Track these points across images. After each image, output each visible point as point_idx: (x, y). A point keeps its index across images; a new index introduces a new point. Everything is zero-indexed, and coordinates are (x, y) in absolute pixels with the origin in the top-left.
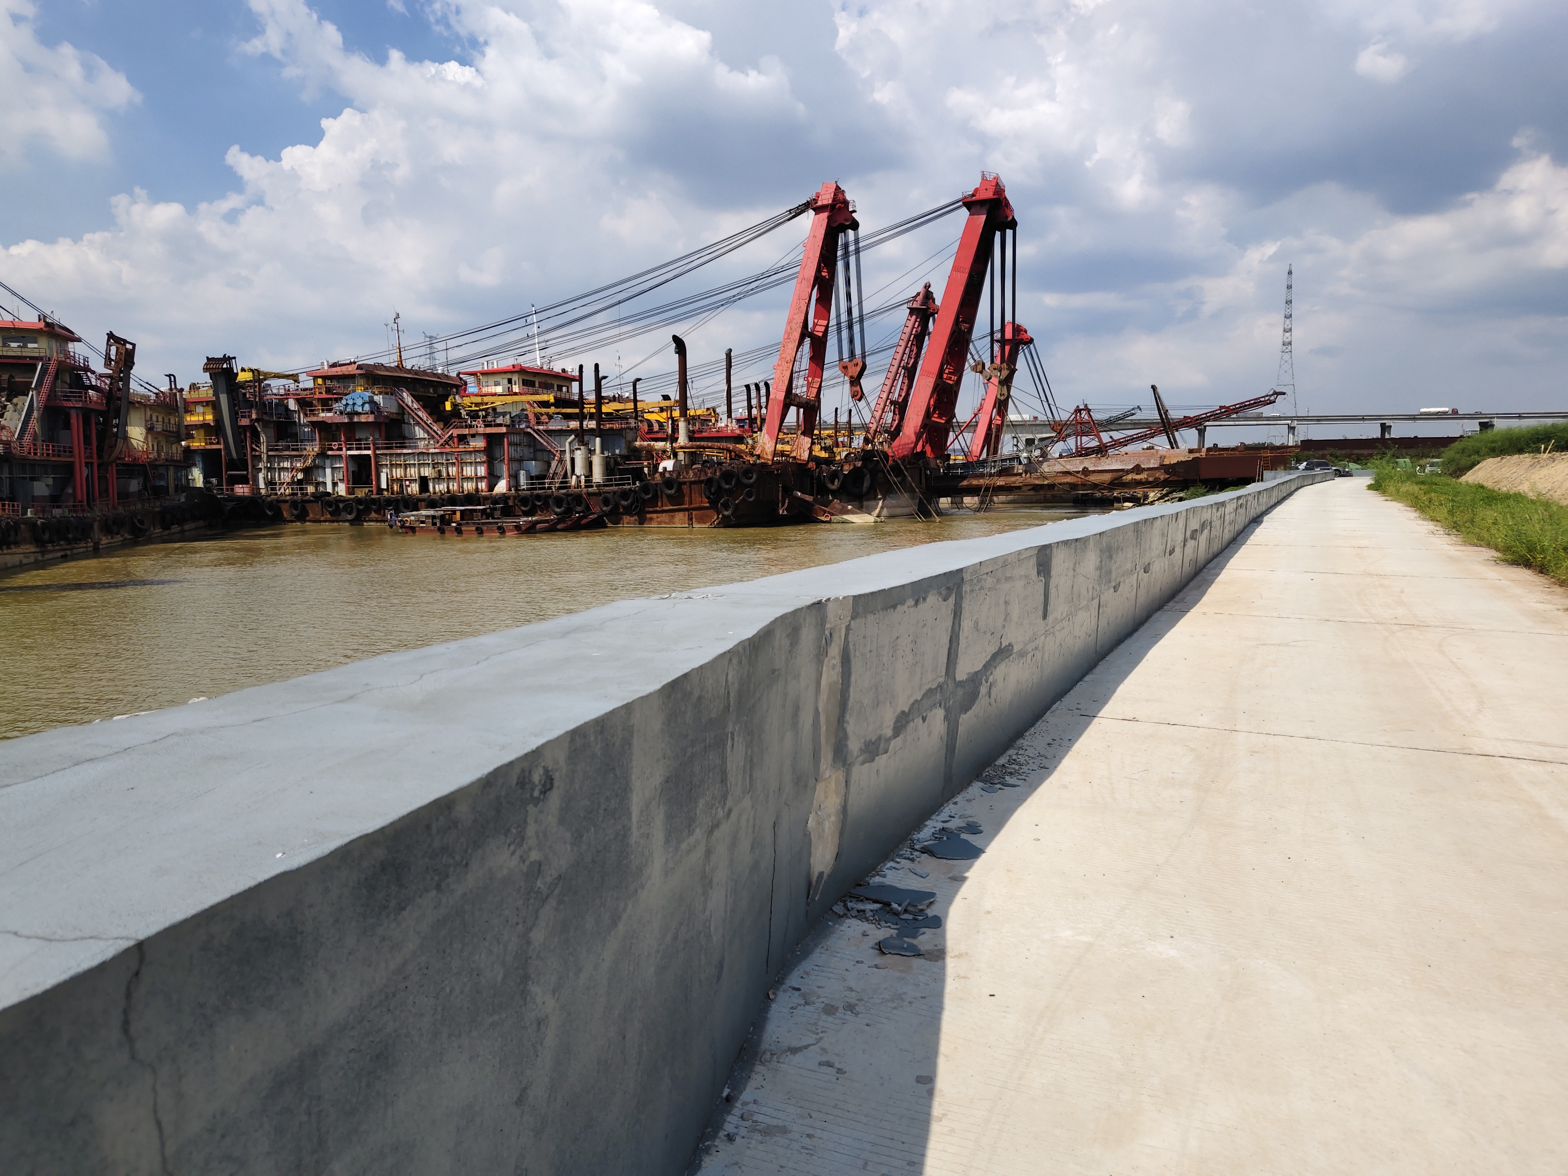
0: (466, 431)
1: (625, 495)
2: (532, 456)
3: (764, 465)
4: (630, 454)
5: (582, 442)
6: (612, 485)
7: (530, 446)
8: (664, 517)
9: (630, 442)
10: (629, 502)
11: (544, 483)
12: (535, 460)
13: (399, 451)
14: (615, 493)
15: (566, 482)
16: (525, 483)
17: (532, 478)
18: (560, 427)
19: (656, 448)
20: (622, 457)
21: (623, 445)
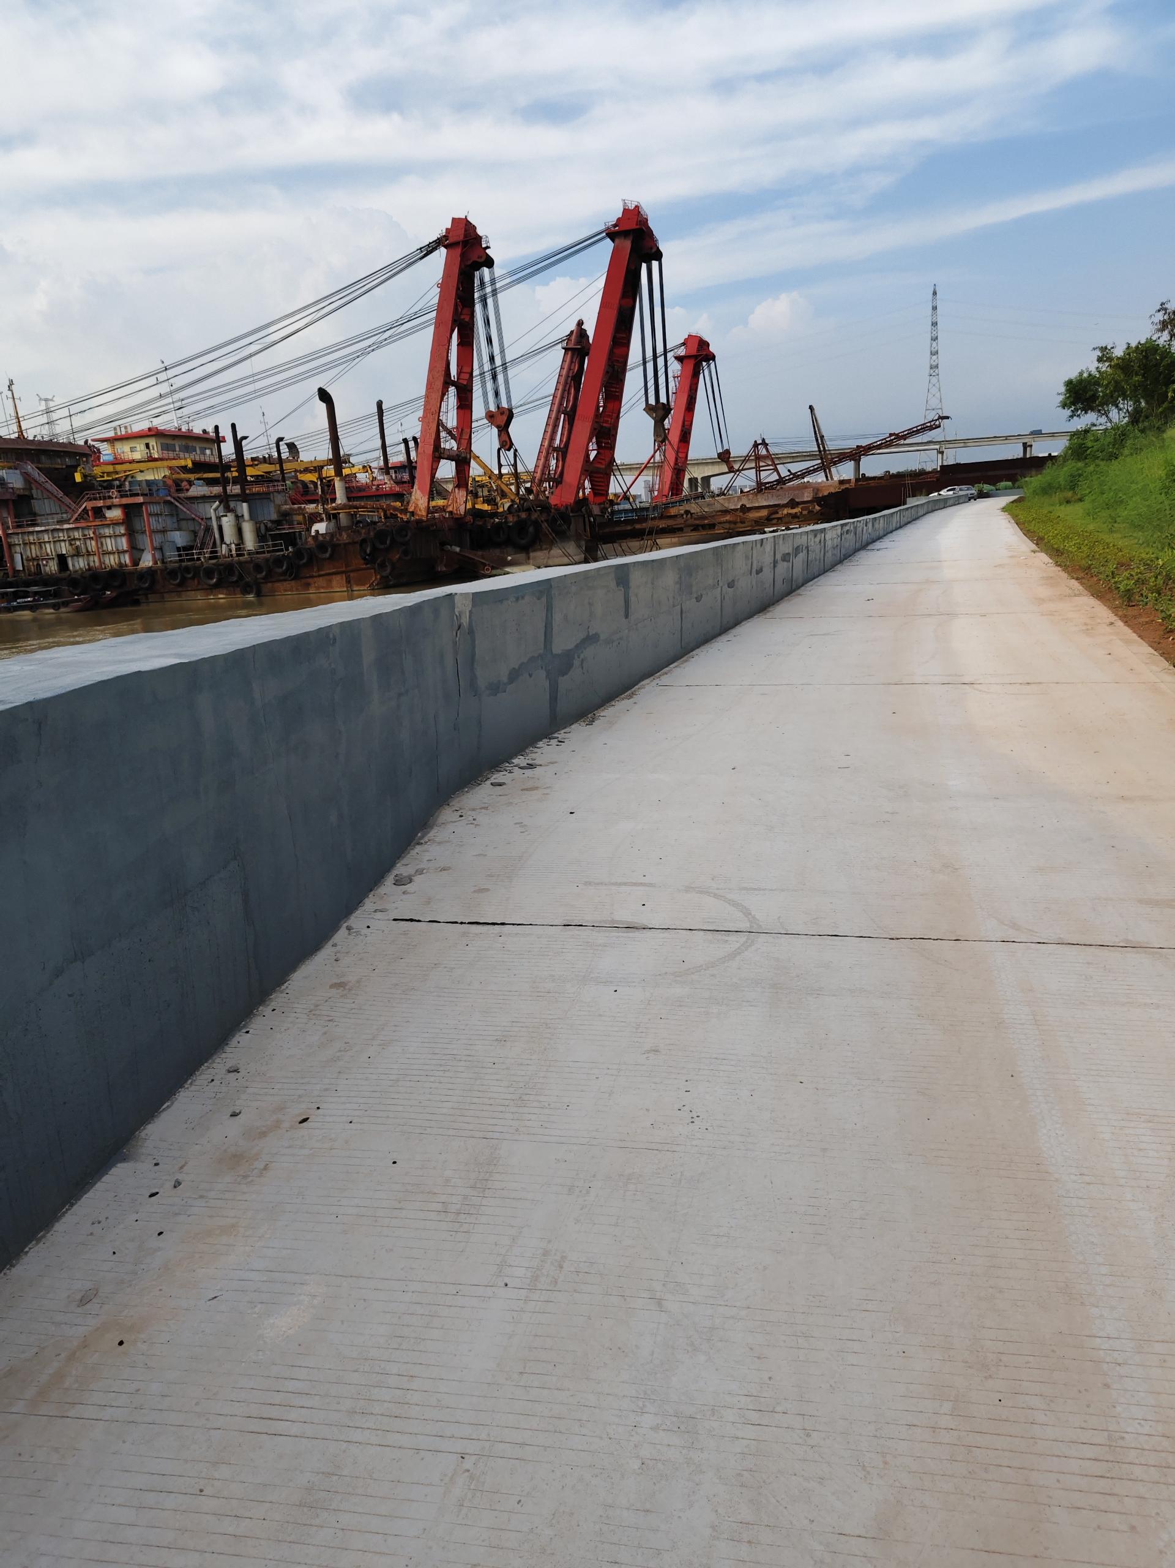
0: (100, 503)
1: (278, 562)
2: (176, 525)
3: (419, 522)
4: (281, 518)
5: (228, 509)
6: (264, 552)
7: (172, 515)
8: (321, 581)
9: (279, 506)
10: (284, 568)
11: (193, 554)
12: (179, 529)
13: (31, 529)
14: (267, 560)
15: (216, 552)
16: (172, 555)
17: (178, 549)
18: (202, 493)
19: (307, 510)
20: (272, 522)
21: (272, 509)
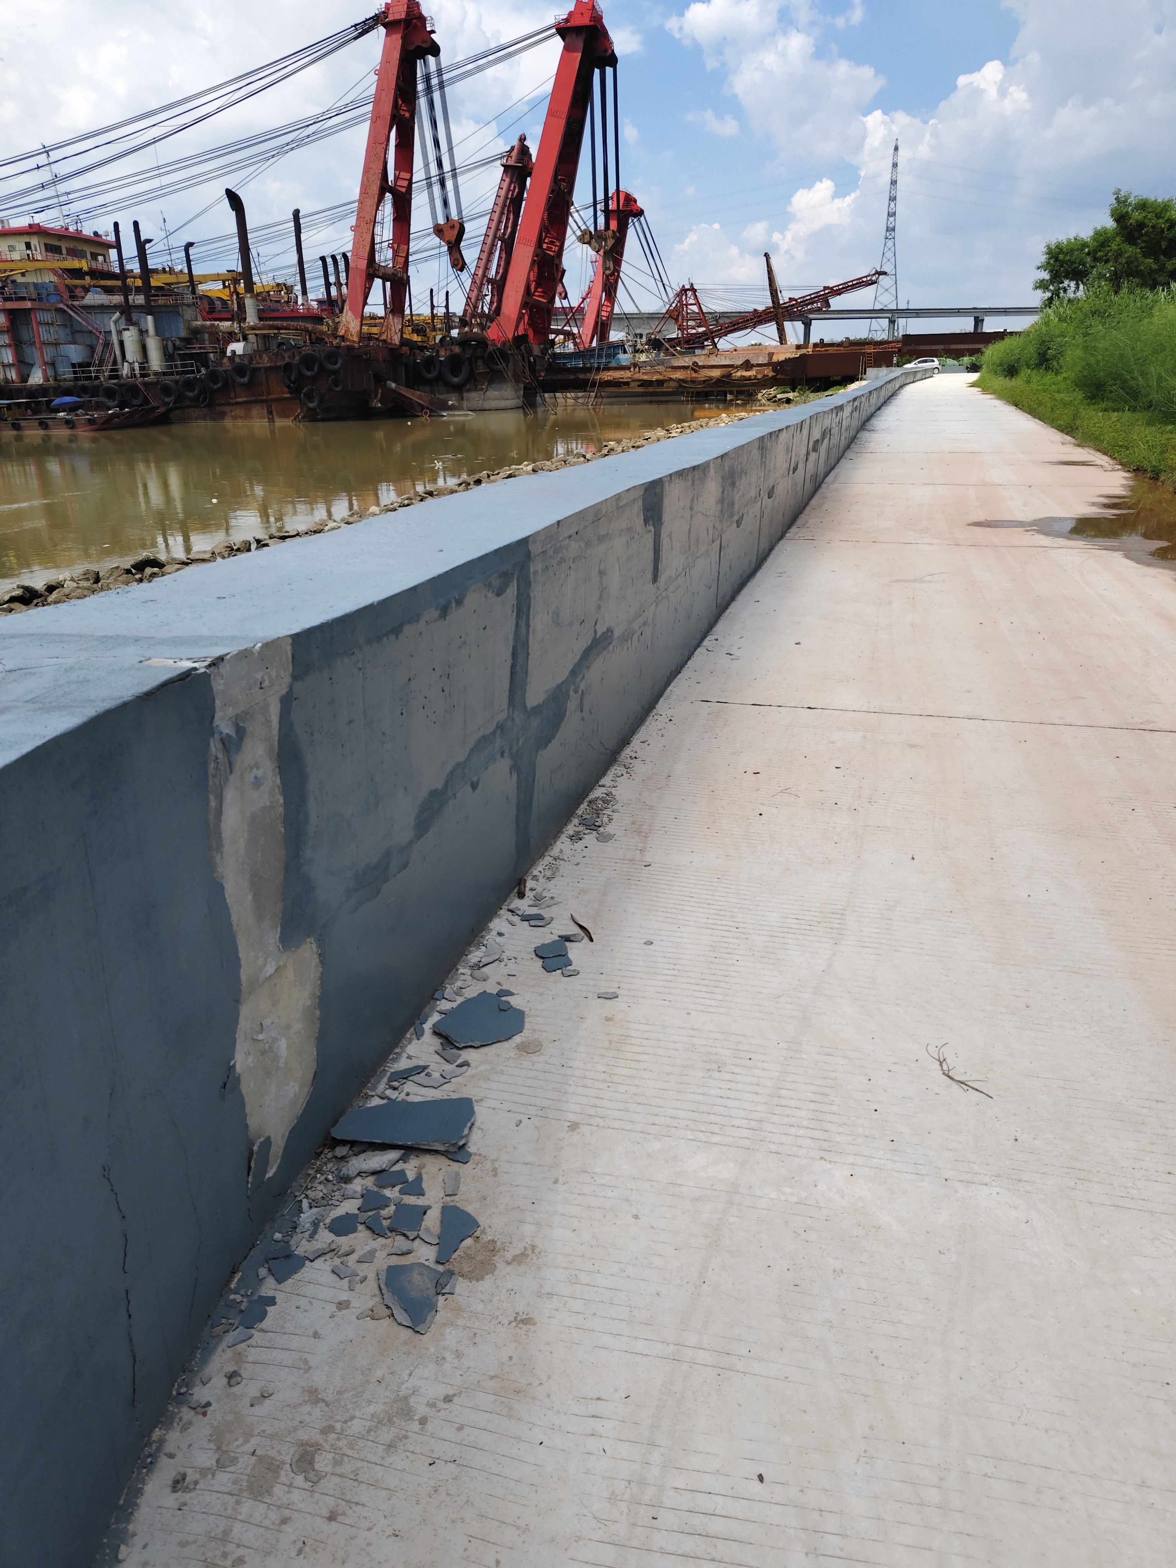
1: (189, 385)
2: (70, 338)
3: (350, 349)
4: (191, 337)
5: (130, 322)
6: (172, 374)
7: (65, 326)
8: (238, 412)
9: (189, 321)
10: (195, 392)
11: (90, 372)
12: (74, 342)
14: (177, 382)
15: (117, 370)
16: (66, 373)
17: (73, 366)
18: (100, 302)
19: (221, 328)
20: (182, 340)
21: (181, 325)
